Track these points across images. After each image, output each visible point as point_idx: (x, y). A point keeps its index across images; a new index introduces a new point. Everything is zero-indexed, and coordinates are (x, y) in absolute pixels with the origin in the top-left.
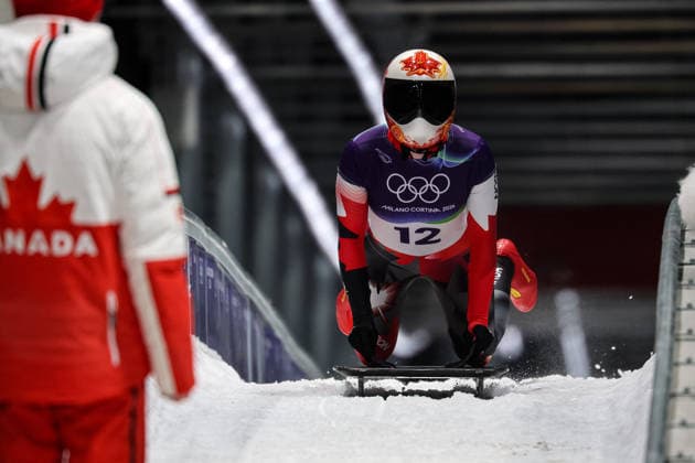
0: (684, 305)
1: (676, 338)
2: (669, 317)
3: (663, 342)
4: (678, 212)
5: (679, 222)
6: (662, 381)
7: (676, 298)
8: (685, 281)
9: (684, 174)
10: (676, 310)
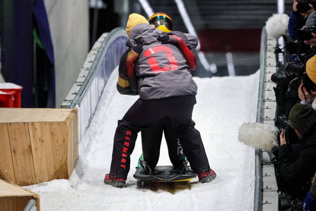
0: (267, 57)
1: (266, 66)
2: (264, 60)
3: (262, 66)
4: (265, 31)
5: (266, 33)
6: (262, 78)
7: (265, 54)
8: (268, 50)
9: (267, 20)
10: (265, 58)
